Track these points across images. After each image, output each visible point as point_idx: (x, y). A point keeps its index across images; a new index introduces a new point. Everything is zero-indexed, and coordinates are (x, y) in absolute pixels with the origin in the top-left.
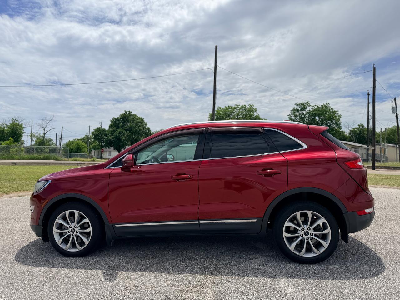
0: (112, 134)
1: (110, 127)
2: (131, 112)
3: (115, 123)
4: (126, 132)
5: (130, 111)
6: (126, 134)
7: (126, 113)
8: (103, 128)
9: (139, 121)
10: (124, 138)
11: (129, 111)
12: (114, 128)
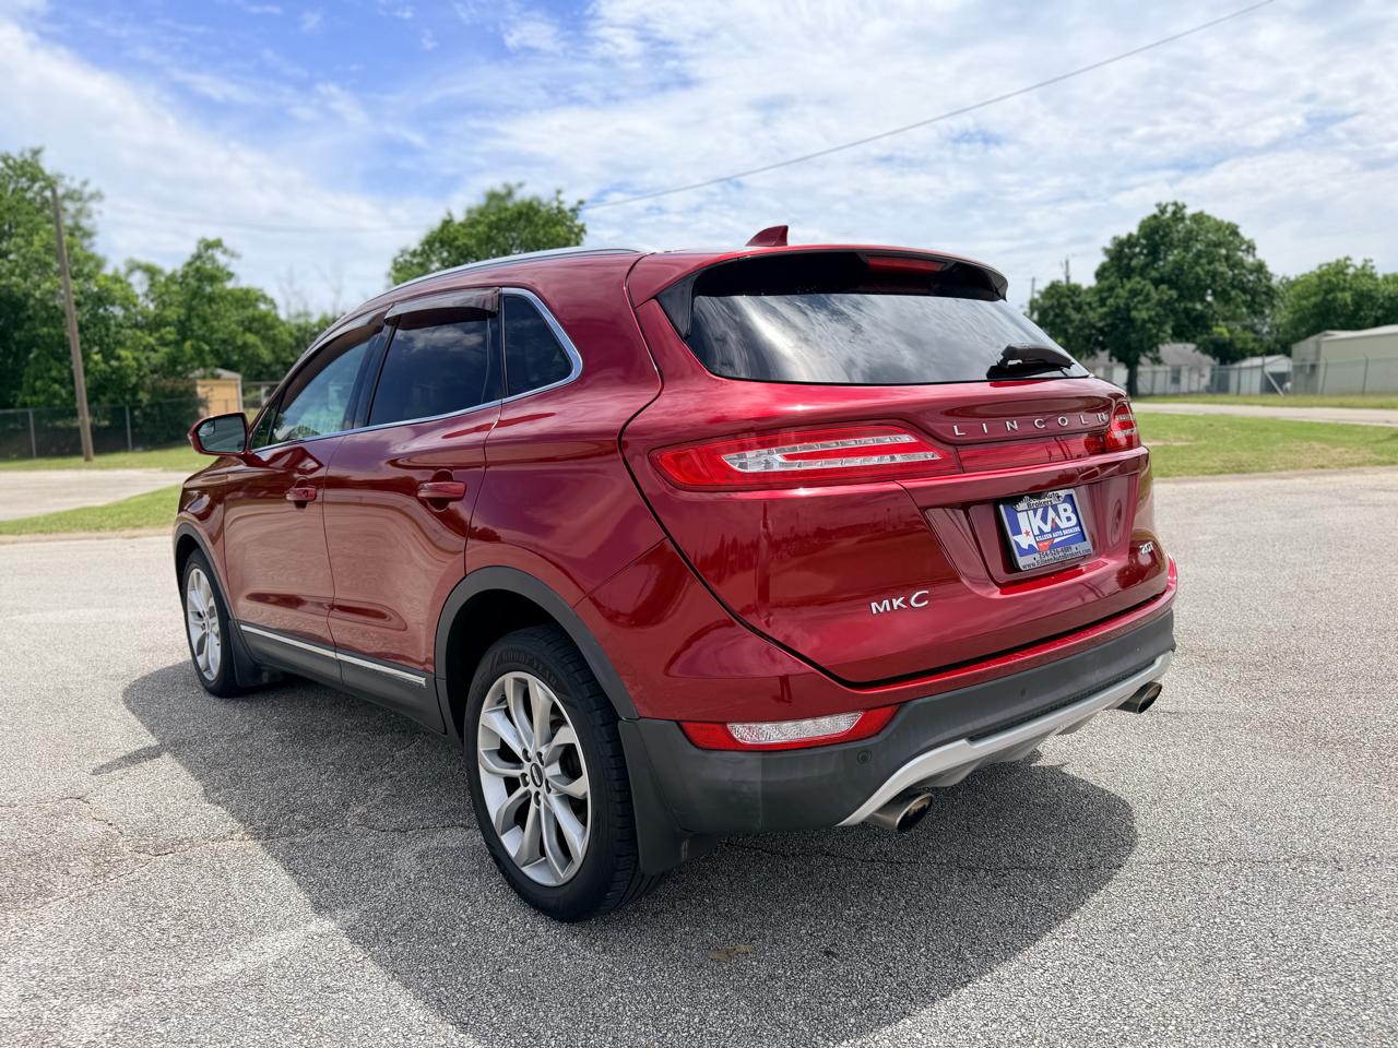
0: (1103, 302)
1: (1100, 275)
2: (1184, 207)
3: (1120, 260)
4: (1157, 288)
5: (1180, 202)
6: (1155, 296)
7: (1163, 211)
8: (1073, 281)
9: (1214, 238)
10: (1145, 315)
11: (1175, 204)
12: (1112, 279)
